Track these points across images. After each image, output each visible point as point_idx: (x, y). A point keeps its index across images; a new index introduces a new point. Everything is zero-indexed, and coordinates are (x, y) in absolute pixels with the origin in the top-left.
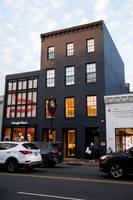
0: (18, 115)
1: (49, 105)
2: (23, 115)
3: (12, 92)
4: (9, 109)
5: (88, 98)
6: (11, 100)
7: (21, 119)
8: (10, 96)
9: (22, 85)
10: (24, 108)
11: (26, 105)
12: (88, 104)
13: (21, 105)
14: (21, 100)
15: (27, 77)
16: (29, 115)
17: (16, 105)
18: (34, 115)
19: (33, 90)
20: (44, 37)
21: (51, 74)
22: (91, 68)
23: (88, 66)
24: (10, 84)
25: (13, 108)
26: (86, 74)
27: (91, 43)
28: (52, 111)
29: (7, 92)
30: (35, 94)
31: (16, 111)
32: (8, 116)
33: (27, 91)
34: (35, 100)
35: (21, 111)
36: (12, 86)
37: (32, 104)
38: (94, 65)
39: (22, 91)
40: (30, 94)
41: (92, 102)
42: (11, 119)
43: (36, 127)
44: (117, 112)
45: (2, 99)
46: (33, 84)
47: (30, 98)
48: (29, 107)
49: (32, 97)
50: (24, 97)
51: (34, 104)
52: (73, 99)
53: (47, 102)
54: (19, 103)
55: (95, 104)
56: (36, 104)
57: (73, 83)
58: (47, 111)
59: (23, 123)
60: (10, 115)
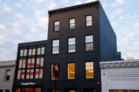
0: (28, 77)
1: (54, 68)
3: (23, 58)
4: (19, 72)
5: (87, 63)
6: (22, 64)
7: (29, 80)
8: (21, 61)
9: (32, 52)
10: (32, 71)
11: (35, 69)
12: (87, 69)
13: (30, 69)
14: (31, 65)
15: (36, 45)
16: (37, 77)
17: (26, 69)
18: (41, 77)
19: (41, 56)
20: (51, 13)
21: (56, 43)
22: (89, 39)
23: (87, 37)
24: (22, 51)
25: (24, 71)
26: (85, 44)
27: (89, 19)
28: (56, 73)
29: (19, 58)
30: (42, 59)
32: (19, 78)
33: (36, 57)
34: (42, 65)
35: (30, 74)
36: (24, 53)
37: (40, 67)
38: (92, 37)
39: (32, 57)
40: (38, 59)
41: (89, 67)
42: (21, 80)
43: (42, 87)
44: (111, 76)
45: (14, 63)
46: (42, 51)
47: (38, 63)
48: (37, 70)
49: (41, 62)
50: (33, 62)
51: (42, 68)
52: (74, 64)
53: (52, 66)
54: (29, 67)
55: (92, 68)
56: (43, 68)
57: (74, 51)
58: (52, 74)
59: (31, 84)
60: (20, 77)
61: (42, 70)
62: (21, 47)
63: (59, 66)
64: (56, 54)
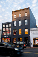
1: (14, 31)
2: (7, 34)
3: (4, 28)
4: (3, 32)
5: (25, 29)
6: (4, 30)
8: (3, 29)
10: (7, 32)
11: (8, 31)
12: (25, 31)
13: (7, 31)
14: (7, 30)
17: (5, 31)
19: (10, 27)
21: (15, 23)
22: (26, 21)
25: (4, 32)
29: (3, 28)
30: (10, 28)
31: (5, 33)
32: (3, 34)
33: (8, 27)
34: (10, 30)
35: (7, 33)
36: (4, 26)
37: (10, 31)
38: (27, 20)
39: (7, 27)
40: (9, 28)
42: (4, 35)
44: (33, 33)
45: (1, 30)
46: (10, 25)
47: (9, 29)
48: (9, 32)
49: (10, 29)
50: (7, 29)
52: (21, 30)
56: (11, 31)
58: (14, 33)
59: (7, 36)
61: (10, 32)
62: (3, 24)
63: (16, 30)
64: (15, 26)
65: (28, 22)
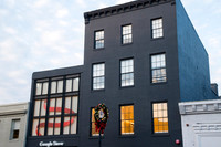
0: (50, 132)
1: (97, 116)
2: (57, 132)
3: (41, 98)
4: (36, 123)
5: (155, 105)
6: (40, 109)
7: (53, 138)
8: (38, 103)
9: (57, 87)
10: (58, 120)
11: (62, 116)
15: (64, 75)
16: (66, 131)
17: (47, 117)
18: (74, 131)
19: (72, 94)
20: (88, 16)
21: (99, 70)
22: (159, 61)
23: (154, 58)
24: (39, 85)
25: (43, 121)
26: (151, 70)
27: (158, 25)
28: (101, 125)
29: (34, 97)
30: (75, 99)
31: (46, 126)
32: (34, 134)
33: (64, 95)
34: (75, 110)
35: (54, 126)
36: (42, 89)
37: (71, 115)
38: (163, 57)
40: (68, 100)
41: (160, 111)
42: (39, 138)
44: (200, 127)
45: (26, 108)
47: (68, 106)
48: (67, 119)
49: (73, 104)
50: (59, 105)
51: (74, 115)
52: (131, 107)
53: (94, 111)
54: (52, 113)
55: (166, 114)
56: (77, 115)
57: (132, 84)
58: (94, 126)
59: (56, 144)
60: (38, 132)
61: (75, 120)
62: (38, 78)
63: (105, 112)
64: (100, 90)
65: (167, 67)
